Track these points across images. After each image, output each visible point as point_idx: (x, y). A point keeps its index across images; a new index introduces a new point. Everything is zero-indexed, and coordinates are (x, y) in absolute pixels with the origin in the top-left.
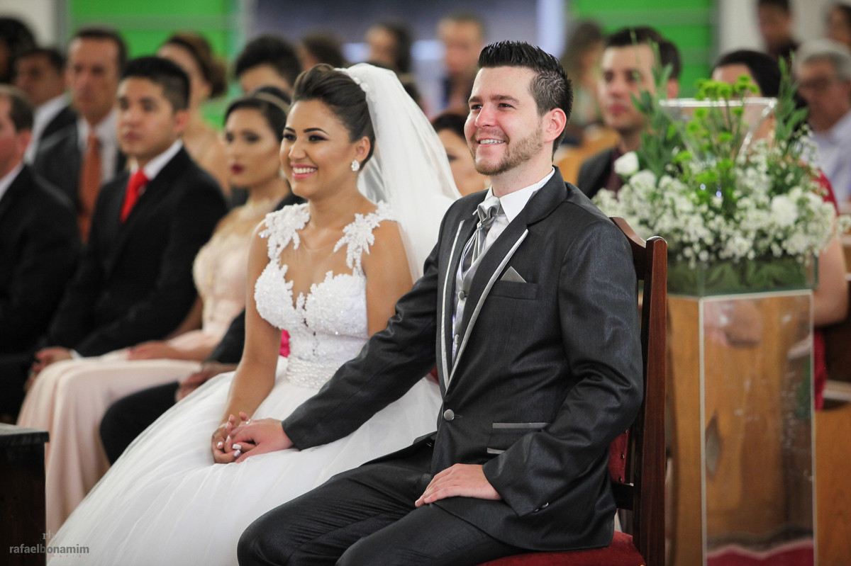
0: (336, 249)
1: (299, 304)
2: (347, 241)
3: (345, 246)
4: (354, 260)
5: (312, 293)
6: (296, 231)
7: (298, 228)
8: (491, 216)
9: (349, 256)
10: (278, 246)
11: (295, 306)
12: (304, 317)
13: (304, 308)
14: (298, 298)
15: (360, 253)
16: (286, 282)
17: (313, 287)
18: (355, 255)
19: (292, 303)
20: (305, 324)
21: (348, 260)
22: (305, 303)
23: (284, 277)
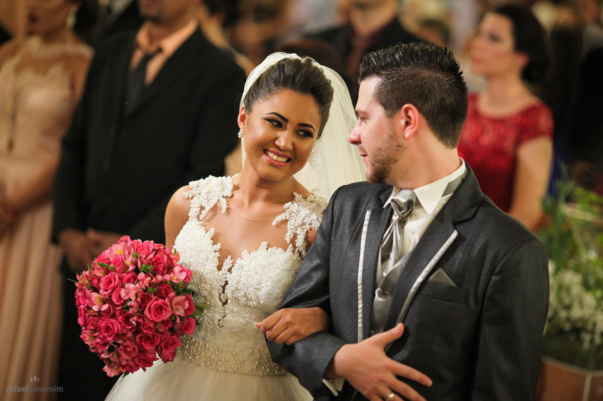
0: (274, 223)
1: (226, 267)
2: (287, 218)
3: (285, 221)
4: (295, 236)
5: (242, 258)
6: (223, 197)
7: (225, 195)
8: (408, 209)
9: (290, 232)
10: (202, 208)
11: (219, 268)
12: (227, 280)
13: (230, 270)
14: (225, 260)
15: (305, 230)
16: (213, 244)
17: (245, 253)
18: (299, 231)
19: (218, 264)
20: (224, 287)
21: (288, 234)
22: (233, 266)
23: (212, 239)
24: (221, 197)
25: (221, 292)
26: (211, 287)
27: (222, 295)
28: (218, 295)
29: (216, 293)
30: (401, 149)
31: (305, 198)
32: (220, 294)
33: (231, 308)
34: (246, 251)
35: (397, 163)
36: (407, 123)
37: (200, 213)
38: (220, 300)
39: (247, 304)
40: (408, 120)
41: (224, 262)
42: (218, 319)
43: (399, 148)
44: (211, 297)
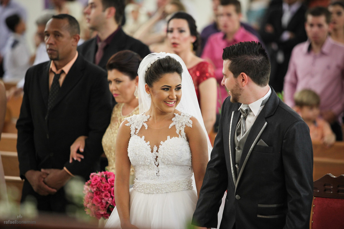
0: (170, 128)
1: (155, 150)
2: (175, 124)
3: (174, 126)
4: (180, 131)
5: (161, 145)
6: (144, 122)
7: (145, 121)
8: (247, 113)
9: (177, 130)
10: (136, 129)
11: (152, 151)
12: (157, 155)
13: (157, 151)
14: (154, 148)
15: (184, 128)
16: (146, 142)
17: (162, 143)
18: (181, 129)
19: (151, 150)
20: (156, 159)
21: (177, 131)
22: (158, 149)
23: (144, 140)
24: (143, 123)
25: (155, 161)
26: (151, 161)
27: (156, 162)
28: (154, 163)
29: (153, 162)
30: (242, 90)
31: (180, 115)
32: (155, 162)
33: (161, 167)
34: (162, 142)
35: (241, 95)
36: (243, 80)
37: (136, 131)
38: (156, 165)
39: (168, 164)
40: (243, 78)
41: (153, 148)
42: (156, 173)
43: (240, 90)
44: (151, 164)
